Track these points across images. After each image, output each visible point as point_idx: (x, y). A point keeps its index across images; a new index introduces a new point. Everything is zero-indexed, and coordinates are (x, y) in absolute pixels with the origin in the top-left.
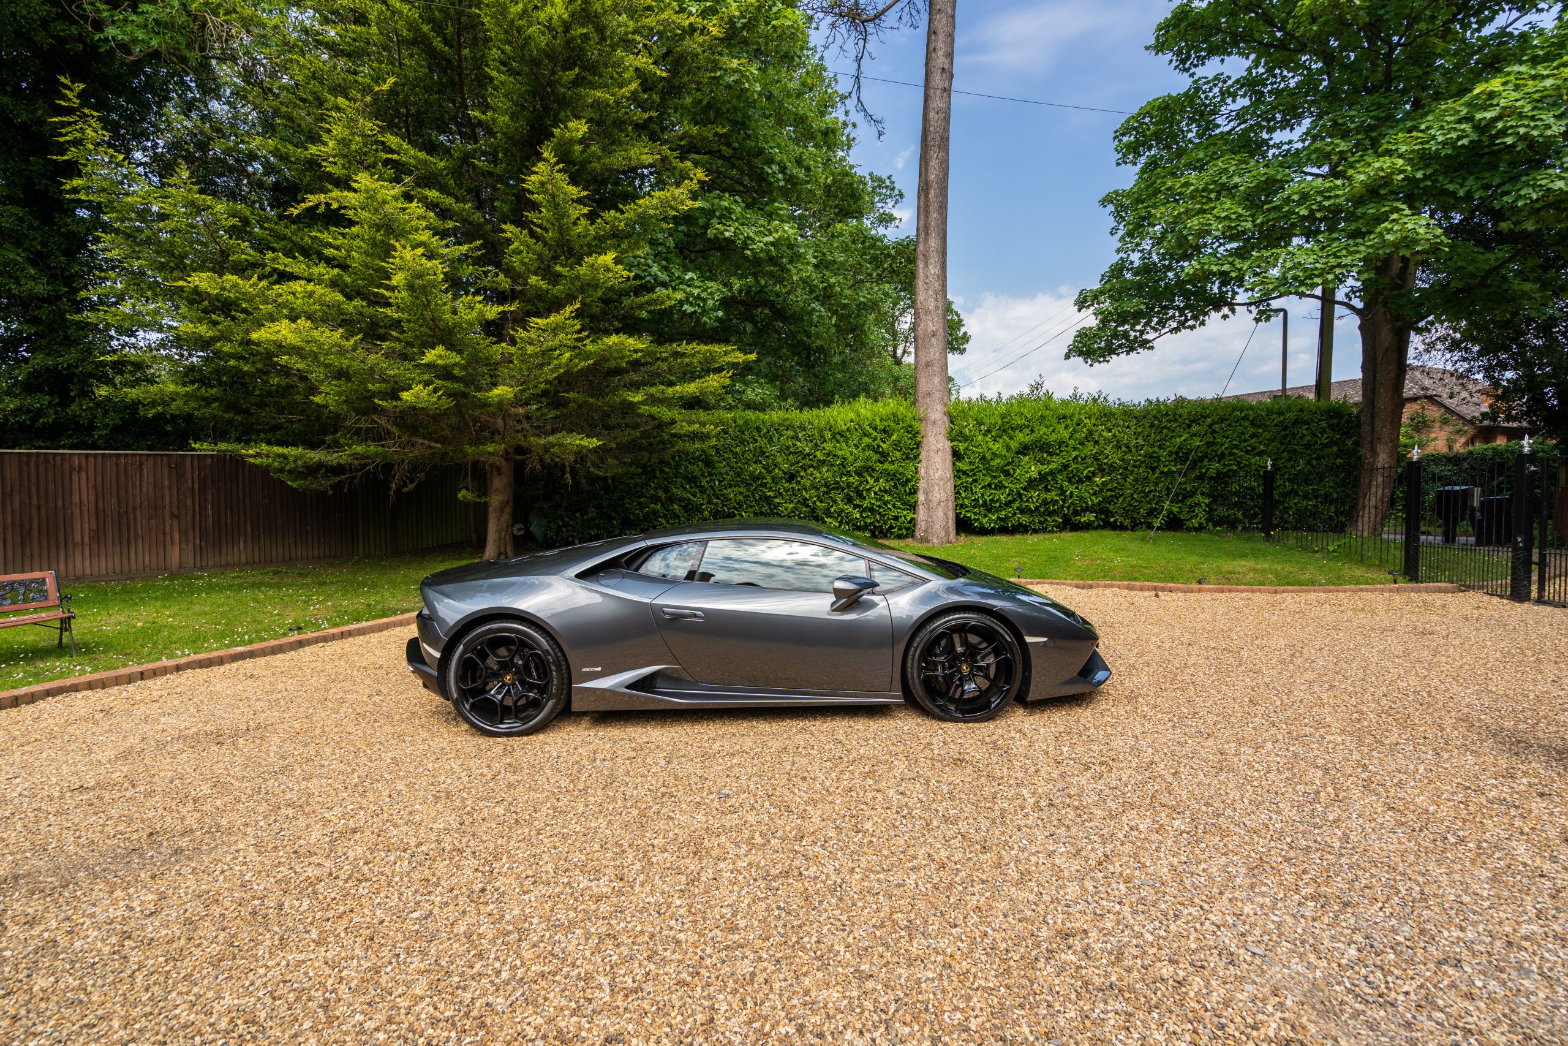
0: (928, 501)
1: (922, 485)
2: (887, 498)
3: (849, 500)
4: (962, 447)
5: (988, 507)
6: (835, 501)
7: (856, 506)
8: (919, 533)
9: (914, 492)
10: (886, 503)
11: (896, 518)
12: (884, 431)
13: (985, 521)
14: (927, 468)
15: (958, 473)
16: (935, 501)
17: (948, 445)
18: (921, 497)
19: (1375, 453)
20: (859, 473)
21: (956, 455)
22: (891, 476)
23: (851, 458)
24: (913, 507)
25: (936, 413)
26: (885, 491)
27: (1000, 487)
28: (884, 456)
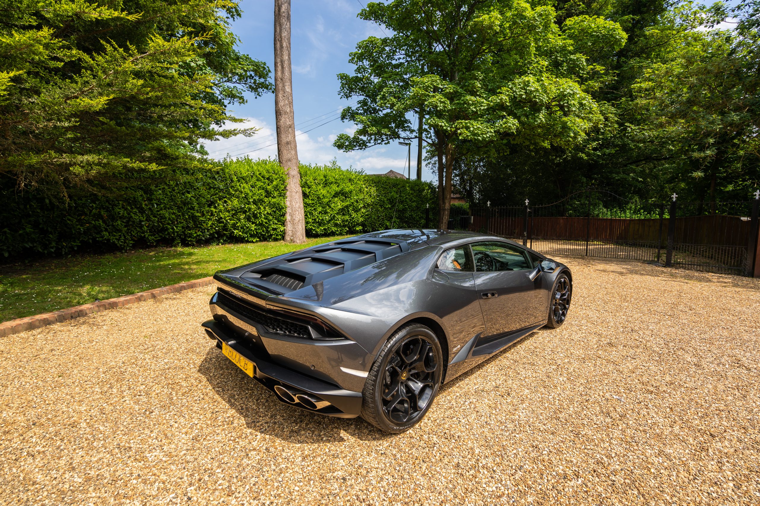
0: (293, 220)
1: (288, 211)
2: (271, 218)
3: (248, 219)
4: (307, 190)
5: (320, 224)
6: (239, 220)
7: (253, 223)
8: (288, 238)
9: (284, 215)
10: (269, 221)
11: (274, 229)
12: (268, 179)
13: (318, 230)
14: (291, 201)
15: (306, 205)
16: (297, 219)
17: (300, 190)
18: (288, 217)
19: (444, 203)
20: (255, 203)
21: (305, 195)
22: (273, 206)
23: (251, 194)
24: (283, 224)
25: (294, 172)
26: (270, 214)
27: (326, 213)
28: (268, 194)
